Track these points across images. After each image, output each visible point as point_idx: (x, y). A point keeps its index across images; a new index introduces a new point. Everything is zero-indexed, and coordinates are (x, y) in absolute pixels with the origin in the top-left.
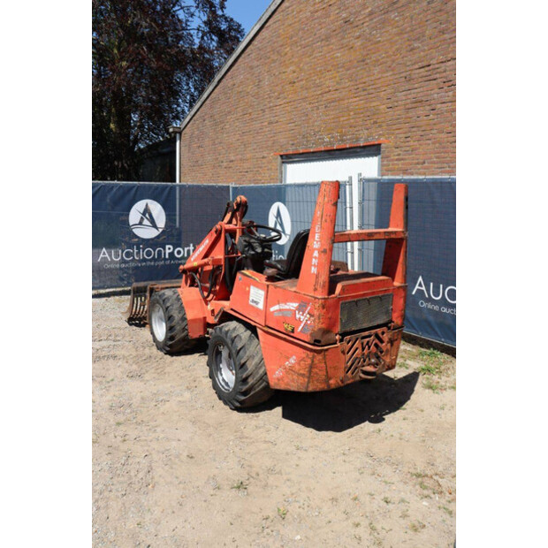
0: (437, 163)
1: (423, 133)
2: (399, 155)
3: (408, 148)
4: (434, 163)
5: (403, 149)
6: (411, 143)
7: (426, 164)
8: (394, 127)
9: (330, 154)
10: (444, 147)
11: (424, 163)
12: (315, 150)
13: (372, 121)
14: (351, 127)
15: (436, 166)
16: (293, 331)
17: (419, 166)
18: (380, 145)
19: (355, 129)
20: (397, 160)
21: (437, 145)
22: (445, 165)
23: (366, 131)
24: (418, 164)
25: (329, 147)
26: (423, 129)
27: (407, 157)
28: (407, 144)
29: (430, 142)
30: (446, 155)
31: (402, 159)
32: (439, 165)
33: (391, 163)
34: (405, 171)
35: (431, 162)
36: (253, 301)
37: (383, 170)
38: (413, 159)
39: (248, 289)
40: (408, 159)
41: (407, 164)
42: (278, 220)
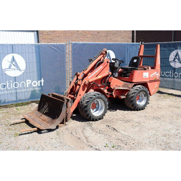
4: (63, 37)
7: (60, 37)
11: (59, 37)
16: (156, 79)
17: (57, 38)
22: (67, 38)
24: (57, 37)
27: (51, 34)
30: (67, 35)
31: (50, 35)
32: (65, 38)
33: (44, 36)
34: (51, 39)
35: (62, 37)
36: (145, 76)
37: (40, 39)
38: (54, 35)
39: (142, 74)
40: (52, 35)
41: (52, 37)
42: (12, 64)
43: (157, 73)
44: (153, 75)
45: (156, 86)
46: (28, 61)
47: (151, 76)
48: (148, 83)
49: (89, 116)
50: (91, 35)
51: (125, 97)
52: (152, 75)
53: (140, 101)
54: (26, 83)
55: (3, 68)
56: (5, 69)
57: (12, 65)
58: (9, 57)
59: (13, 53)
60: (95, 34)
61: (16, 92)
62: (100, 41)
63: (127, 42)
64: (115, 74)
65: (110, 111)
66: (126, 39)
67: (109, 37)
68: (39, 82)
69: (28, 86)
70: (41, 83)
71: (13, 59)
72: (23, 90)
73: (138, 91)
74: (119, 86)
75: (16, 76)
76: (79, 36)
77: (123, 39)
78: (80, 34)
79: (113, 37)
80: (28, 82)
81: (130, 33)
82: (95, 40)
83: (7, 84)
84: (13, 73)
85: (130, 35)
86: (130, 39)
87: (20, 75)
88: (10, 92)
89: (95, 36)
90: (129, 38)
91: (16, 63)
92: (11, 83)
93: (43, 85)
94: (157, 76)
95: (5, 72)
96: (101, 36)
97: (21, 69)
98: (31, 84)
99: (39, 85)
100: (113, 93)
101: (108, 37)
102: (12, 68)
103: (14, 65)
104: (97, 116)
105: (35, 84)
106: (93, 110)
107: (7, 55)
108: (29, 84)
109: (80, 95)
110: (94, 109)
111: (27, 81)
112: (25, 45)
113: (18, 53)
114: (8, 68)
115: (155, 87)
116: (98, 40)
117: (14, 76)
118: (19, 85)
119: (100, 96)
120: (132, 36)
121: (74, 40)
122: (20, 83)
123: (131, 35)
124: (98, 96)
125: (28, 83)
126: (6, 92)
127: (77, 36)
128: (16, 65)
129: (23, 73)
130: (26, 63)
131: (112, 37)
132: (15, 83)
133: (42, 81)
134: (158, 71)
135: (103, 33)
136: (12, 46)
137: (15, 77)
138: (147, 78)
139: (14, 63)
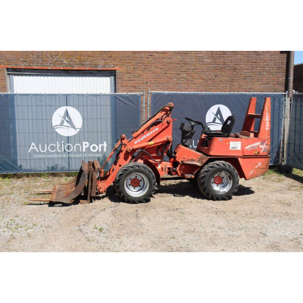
0: (155, 83)
1: (145, 67)
2: (130, 78)
3: (135, 75)
4: (154, 83)
5: (133, 74)
6: (138, 72)
7: (148, 84)
8: (125, 61)
9: (67, 73)
10: (158, 76)
11: (147, 83)
12: (52, 68)
13: (108, 56)
14: (89, 56)
15: (155, 85)
16: (259, 153)
17: (144, 85)
18: (115, 70)
19: (93, 59)
20: (128, 80)
21: (155, 74)
22: (160, 85)
23: (103, 61)
24: (143, 83)
25: (69, 68)
26: (145, 65)
28: (135, 72)
29: (150, 72)
30: (160, 80)
31: (132, 80)
32: (156, 85)
33: (124, 82)
34: (135, 87)
35: (152, 83)
36: (232, 148)
37: (118, 86)
38: (140, 80)
39: (227, 143)
40: (136, 80)
41: (136, 83)
42: (65, 119)
43: (261, 144)
44: (251, 147)
45: (259, 164)
46: (86, 117)
47: (246, 148)
48: (239, 159)
49: (122, 194)
50: (202, 80)
51: (193, 177)
52: (249, 146)
53: (224, 187)
54: (82, 145)
55: (54, 125)
56: (56, 126)
57: (64, 121)
58: (61, 111)
59: (67, 105)
60: (210, 78)
61: (69, 157)
62: (218, 90)
63: (275, 91)
64: (186, 141)
65: (174, 196)
66: (273, 86)
67: (237, 83)
68: (100, 146)
69: (84, 151)
70: (102, 147)
71: (67, 113)
72: (77, 155)
73: (214, 169)
74: (192, 160)
75: (69, 135)
76: (181, 82)
77: (265, 86)
78: (183, 79)
79: (244, 83)
80: (85, 145)
81: (281, 76)
82: (208, 88)
83: (57, 146)
84: (66, 132)
85: (281, 79)
86: (280, 86)
87: (75, 136)
88: (61, 156)
89: (210, 82)
90: (279, 84)
91: (70, 119)
92: (63, 145)
93: (105, 150)
94: (262, 148)
95: (56, 130)
96: (221, 81)
97: (76, 127)
98: (89, 148)
99: (100, 150)
100: (178, 168)
101: (235, 83)
102: (64, 125)
103: (67, 121)
104: (135, 198)
105: (94, 148)
106: (134, 188)
107: (58, 108)
108: (86, 148)
109: (120, 166)
110: (137, 186)
111: (84, 143)
112: (83, 95)
113: (73, 106)
114: (59, 124)
115: (257, 166)
116: (214, 88)
117: (67, 135)
118: (73, 148)
119: (140, 169)
120: (284, 81)
121: (171, 88)
122: (74, 146)
123: (284, 78)
124: (137, 168)
125: (84, 147)
126: (55, 156)
127: (178, 82)
128: (70, 122)
129: (79, 132)
130: (83, 119)
131: (242, 83)
132: (67, 144)
133: (105, 145)
134: (265, 141)
135: (225, 76)
136: (67, 96)
137: (68, 137)
138: (239, 150)
139: (67, 118)
